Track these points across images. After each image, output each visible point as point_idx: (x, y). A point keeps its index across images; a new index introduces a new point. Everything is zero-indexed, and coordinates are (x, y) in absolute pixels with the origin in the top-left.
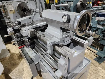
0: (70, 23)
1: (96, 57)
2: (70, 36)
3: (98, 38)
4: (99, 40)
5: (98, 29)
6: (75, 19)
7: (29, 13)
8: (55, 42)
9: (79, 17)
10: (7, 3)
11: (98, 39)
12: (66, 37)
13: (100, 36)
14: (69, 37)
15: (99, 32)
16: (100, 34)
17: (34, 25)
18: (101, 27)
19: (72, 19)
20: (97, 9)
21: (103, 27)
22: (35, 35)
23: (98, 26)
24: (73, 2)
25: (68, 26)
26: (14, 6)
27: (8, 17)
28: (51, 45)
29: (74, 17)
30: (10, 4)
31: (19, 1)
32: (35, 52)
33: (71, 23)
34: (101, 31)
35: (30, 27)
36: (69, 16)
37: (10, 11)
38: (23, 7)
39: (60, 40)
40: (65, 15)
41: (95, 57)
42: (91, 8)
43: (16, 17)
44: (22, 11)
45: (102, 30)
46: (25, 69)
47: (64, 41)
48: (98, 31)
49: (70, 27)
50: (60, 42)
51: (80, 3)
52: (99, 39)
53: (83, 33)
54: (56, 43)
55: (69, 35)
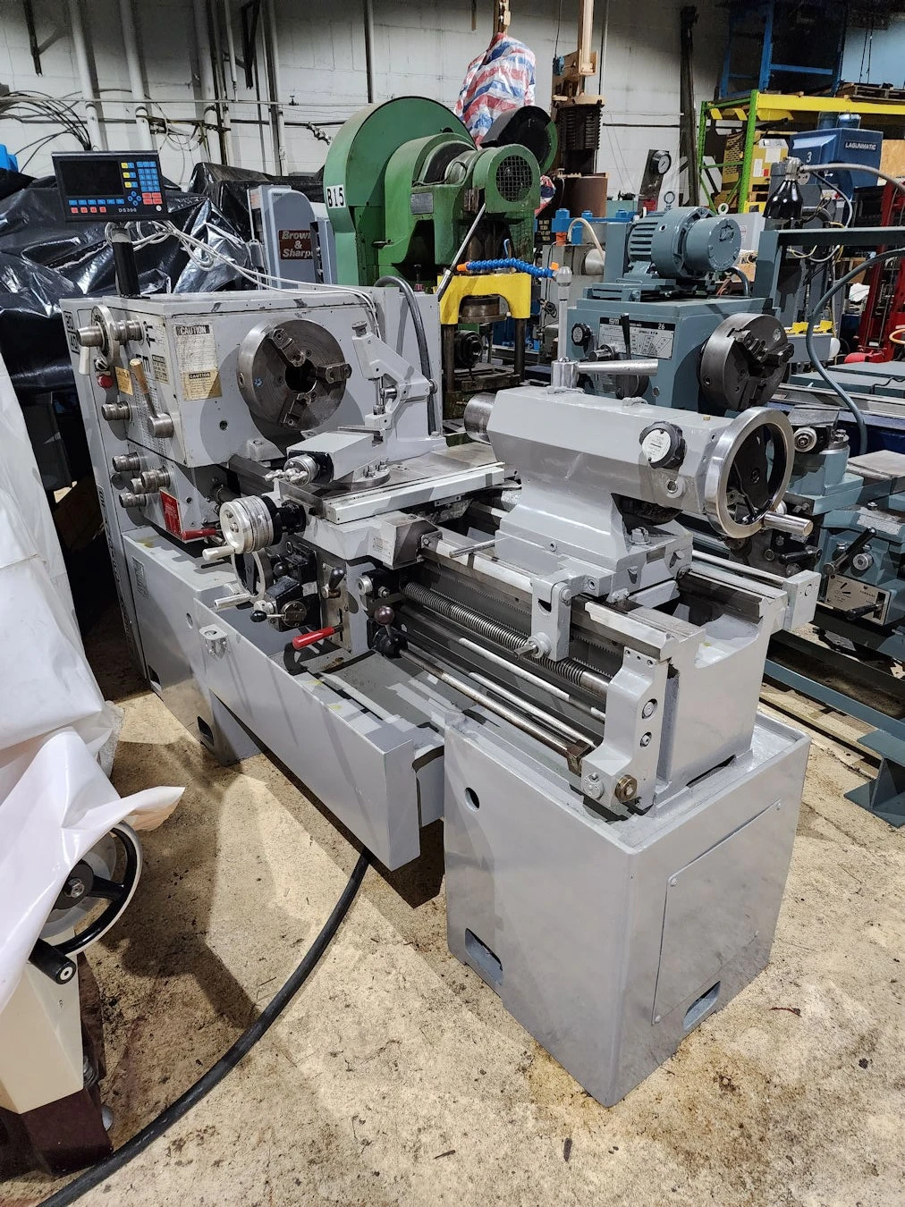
0: (683, 470)
1: (863, 782)
2: (675, 557)
3: (868, 610)
4: (880, 622)
5: (866, 535)
6: (711, 448)
7: (328, 399)
8: (581, 579)
9: (727, 441)
10: (179, 322)
11: (869, 617)
12: (650, 557)
13: (881, 597)
14: (668, 557)
15: (878, 563)
16: (884, 580)
17: (402, 484)
18: (890, 526)
19: (694, 448)
20: (873, 390)
21: (899, 527)
22: (421, 551)
23: (870, 519)
24: (670, 327)
25: (671, 486)
26: (217, 346)
27: (161, 420)
28: (561, 593)
29: (706, 440)
30: (194, 331)
31: (263, 309)
32: (365, 710)
33: (689, 468)
34: (893, 555)
35: (381, 498)
36: (680, 432)
37: (192, 375)
38: (298, 357)
39: (612, 572)
40: (659, 426)
41: (856, 782)
42: (813, 375)
43: (223, 425)
44: (285, 385)
45: (894, 549)
46: (268, 855)
47: (634, 578)
48: (866, 557)
49: (679, 493)
50: (615, 581)
51: (731, 340)
52: (877, 615)
53: (750, 522)
54: (589, 589)
55: (664, 548)
